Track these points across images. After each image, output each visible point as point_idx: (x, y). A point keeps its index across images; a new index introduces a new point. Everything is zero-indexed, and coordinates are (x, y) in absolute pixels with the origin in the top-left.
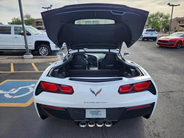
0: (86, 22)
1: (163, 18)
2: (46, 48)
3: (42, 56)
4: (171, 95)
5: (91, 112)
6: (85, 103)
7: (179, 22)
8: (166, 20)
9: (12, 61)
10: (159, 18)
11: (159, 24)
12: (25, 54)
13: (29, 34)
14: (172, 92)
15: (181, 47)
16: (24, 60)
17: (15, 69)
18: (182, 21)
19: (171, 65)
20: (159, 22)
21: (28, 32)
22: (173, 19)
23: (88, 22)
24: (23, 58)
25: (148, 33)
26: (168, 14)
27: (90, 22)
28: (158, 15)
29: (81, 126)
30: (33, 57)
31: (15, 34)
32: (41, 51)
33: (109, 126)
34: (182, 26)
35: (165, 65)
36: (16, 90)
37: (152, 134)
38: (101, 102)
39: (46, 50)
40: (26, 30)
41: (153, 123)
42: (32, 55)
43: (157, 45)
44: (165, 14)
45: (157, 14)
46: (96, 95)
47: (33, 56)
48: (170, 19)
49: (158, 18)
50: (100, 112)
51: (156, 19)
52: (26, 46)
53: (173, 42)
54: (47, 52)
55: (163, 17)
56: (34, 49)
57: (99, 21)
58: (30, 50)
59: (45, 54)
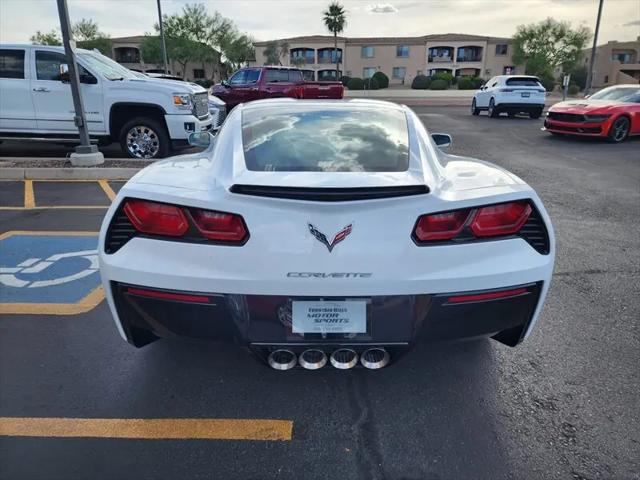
0: (295, 53)
1: (565, 42)
2: (151, 132)
3: (138, 160)
4: (595, 281)
5: (311, 314)
6: (289, 275)
7: (621, 58)
8: (576, 48)
9: (30, 173)
10: (553, 44)
11: (551, 63)
12: (74, 151)
13: (89, 79)
14: (599, 272)
15: (628, 139)
16: (72, 171)
17: (37, 200)
18: (630, 55)
19: (594, 192)
20: (552, 55)
21: (86, 71)
22: (601, 47)
23: (300, 52)
24: (68, 164)
25: (511, 90)
26: (584, 29)
27: (308, 52)
28: (549, 32)
29: (276, 366)
30: (106, 161)
31: (38, 78)
32: (132, 141)
33: (376, 366)
34: (631, 73)
35: (572, 191)
36: (41, 263)
37: (527, 399)
38: (348, 275)
39: (152, 137)
40: (79, 65)
41: (530, 366)
42: (100, 154)
43: (544, 129)
44: (574, 28)
45: (545, 28)
46: (330, 248)
47: (105, 157)
48: (590, 45)
49: (548, 43)
50: (346, 310)
51: (541, 44)
52: (80, 122)
53: (602, 119)
54: (155, 144)
55: (565, 38)
56: (108, 133)
57: (340, 50)
58: (91, 137)
59: (146, 153)
